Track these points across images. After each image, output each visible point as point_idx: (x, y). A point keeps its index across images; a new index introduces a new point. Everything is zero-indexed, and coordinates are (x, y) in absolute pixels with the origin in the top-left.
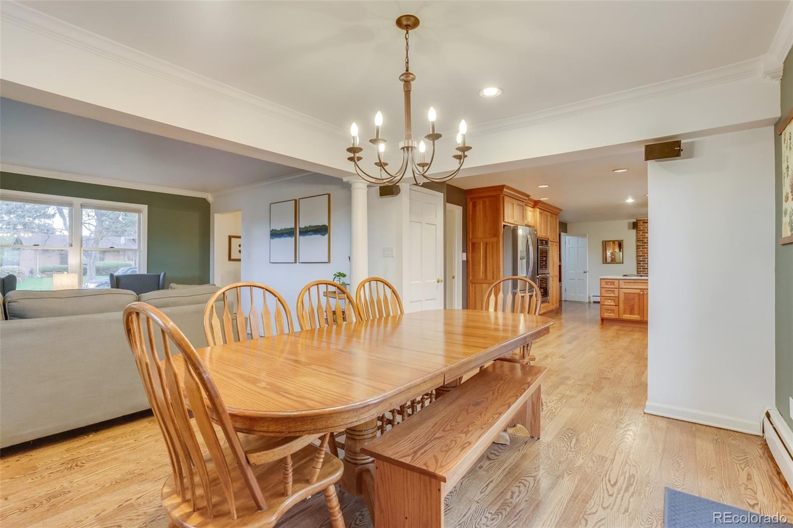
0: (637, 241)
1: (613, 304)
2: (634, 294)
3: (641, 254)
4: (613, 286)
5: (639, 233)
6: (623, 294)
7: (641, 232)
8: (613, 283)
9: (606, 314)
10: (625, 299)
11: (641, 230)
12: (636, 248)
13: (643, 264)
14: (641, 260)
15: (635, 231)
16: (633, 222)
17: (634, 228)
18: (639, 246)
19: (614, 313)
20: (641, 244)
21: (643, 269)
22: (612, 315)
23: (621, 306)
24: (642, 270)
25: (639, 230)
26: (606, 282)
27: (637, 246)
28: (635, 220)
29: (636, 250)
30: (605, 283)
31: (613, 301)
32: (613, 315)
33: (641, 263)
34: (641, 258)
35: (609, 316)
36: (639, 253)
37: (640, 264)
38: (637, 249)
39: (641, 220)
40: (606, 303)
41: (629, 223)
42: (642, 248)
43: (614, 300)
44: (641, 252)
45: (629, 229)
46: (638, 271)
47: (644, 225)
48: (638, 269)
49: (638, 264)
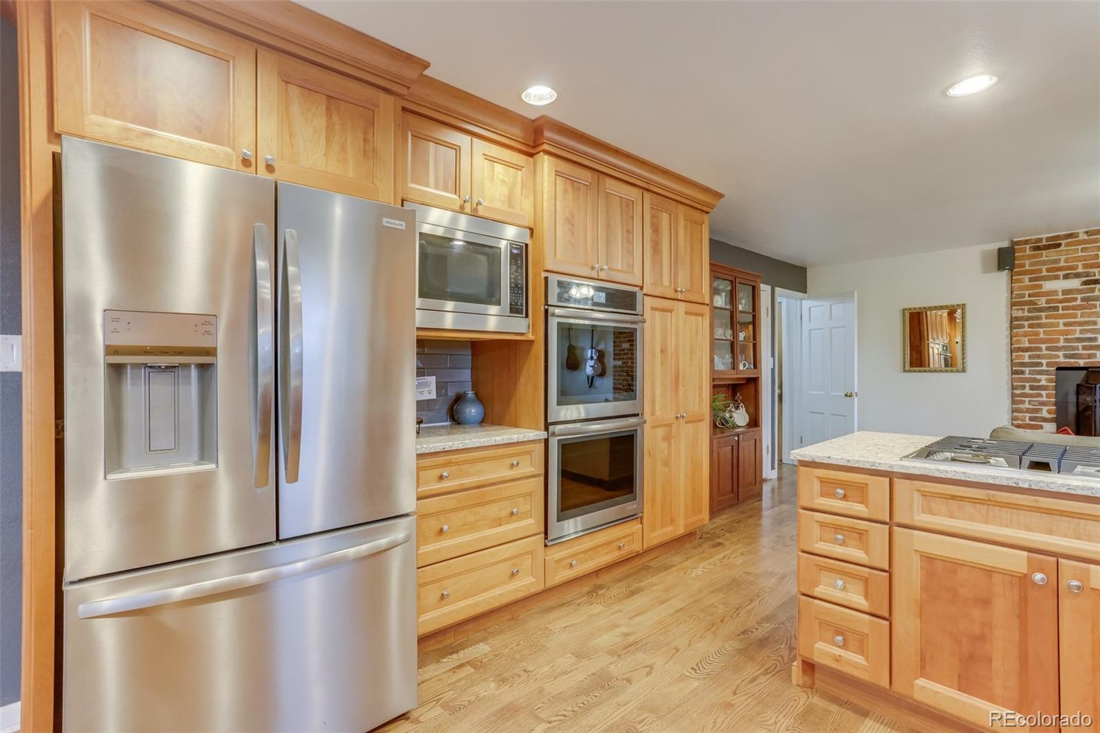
0: (1013, 304)
1: (859, 600)
2: (989, 572)
3: (1027, 345)
4: (858, 508)
5: (1020, 281)
6: (916, 562)
7: (1026, 278)
8: (860, 493)
9: (820, 645)
10: (925, 588)
11: (1025, 273)
12: (1006, 325)
13: (1031, 373)
14: (1027, 360)
15: (1004, 276)
16: (1000, 250)
17: (1001, 267)
18: (1017, 319)
19: (861, 651)
20: (1026, 314)
21: (1032, 388)
22: (854, 662)
23: (907, 624)
24: (1027, 391)
25: (1019, 273)
26: (823, 481)
27: (1013, 319)
28: (1005, 244)
29: (1007, 333)
30: (817, 486)
31: (859, 586)
32: (858, 659)
33: (1027, 370)
34: (1027, 354)
35: (838, 659)
36: (1018, 342)
37: (1022, 372)
38: (1012, 328)
39: (1026, 242)
40: (820, 590)
41: (985, 255)
42: (1030, 326)
43: (866, 581)
44: (1026, 339)
45: (986, 269)
46: (1013, 395)
47: (1034, 256)
48: (1013, 388)
49: (1013, 373)
